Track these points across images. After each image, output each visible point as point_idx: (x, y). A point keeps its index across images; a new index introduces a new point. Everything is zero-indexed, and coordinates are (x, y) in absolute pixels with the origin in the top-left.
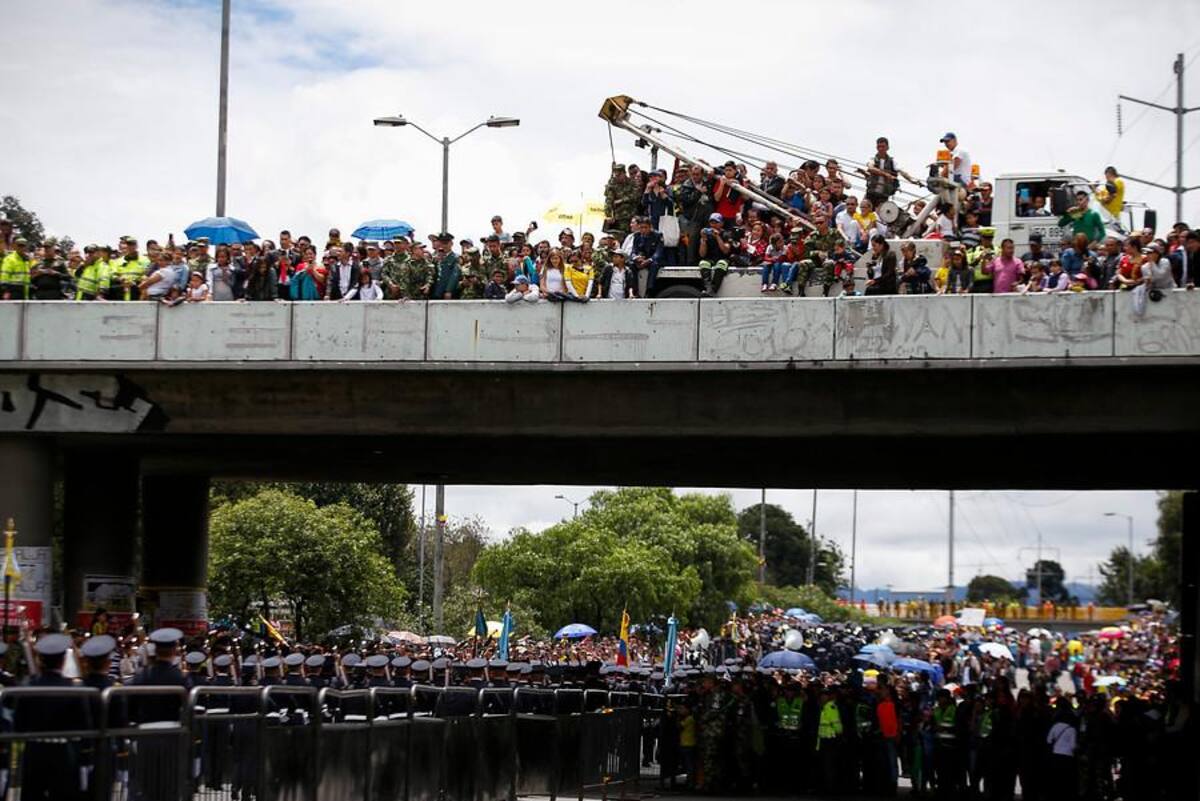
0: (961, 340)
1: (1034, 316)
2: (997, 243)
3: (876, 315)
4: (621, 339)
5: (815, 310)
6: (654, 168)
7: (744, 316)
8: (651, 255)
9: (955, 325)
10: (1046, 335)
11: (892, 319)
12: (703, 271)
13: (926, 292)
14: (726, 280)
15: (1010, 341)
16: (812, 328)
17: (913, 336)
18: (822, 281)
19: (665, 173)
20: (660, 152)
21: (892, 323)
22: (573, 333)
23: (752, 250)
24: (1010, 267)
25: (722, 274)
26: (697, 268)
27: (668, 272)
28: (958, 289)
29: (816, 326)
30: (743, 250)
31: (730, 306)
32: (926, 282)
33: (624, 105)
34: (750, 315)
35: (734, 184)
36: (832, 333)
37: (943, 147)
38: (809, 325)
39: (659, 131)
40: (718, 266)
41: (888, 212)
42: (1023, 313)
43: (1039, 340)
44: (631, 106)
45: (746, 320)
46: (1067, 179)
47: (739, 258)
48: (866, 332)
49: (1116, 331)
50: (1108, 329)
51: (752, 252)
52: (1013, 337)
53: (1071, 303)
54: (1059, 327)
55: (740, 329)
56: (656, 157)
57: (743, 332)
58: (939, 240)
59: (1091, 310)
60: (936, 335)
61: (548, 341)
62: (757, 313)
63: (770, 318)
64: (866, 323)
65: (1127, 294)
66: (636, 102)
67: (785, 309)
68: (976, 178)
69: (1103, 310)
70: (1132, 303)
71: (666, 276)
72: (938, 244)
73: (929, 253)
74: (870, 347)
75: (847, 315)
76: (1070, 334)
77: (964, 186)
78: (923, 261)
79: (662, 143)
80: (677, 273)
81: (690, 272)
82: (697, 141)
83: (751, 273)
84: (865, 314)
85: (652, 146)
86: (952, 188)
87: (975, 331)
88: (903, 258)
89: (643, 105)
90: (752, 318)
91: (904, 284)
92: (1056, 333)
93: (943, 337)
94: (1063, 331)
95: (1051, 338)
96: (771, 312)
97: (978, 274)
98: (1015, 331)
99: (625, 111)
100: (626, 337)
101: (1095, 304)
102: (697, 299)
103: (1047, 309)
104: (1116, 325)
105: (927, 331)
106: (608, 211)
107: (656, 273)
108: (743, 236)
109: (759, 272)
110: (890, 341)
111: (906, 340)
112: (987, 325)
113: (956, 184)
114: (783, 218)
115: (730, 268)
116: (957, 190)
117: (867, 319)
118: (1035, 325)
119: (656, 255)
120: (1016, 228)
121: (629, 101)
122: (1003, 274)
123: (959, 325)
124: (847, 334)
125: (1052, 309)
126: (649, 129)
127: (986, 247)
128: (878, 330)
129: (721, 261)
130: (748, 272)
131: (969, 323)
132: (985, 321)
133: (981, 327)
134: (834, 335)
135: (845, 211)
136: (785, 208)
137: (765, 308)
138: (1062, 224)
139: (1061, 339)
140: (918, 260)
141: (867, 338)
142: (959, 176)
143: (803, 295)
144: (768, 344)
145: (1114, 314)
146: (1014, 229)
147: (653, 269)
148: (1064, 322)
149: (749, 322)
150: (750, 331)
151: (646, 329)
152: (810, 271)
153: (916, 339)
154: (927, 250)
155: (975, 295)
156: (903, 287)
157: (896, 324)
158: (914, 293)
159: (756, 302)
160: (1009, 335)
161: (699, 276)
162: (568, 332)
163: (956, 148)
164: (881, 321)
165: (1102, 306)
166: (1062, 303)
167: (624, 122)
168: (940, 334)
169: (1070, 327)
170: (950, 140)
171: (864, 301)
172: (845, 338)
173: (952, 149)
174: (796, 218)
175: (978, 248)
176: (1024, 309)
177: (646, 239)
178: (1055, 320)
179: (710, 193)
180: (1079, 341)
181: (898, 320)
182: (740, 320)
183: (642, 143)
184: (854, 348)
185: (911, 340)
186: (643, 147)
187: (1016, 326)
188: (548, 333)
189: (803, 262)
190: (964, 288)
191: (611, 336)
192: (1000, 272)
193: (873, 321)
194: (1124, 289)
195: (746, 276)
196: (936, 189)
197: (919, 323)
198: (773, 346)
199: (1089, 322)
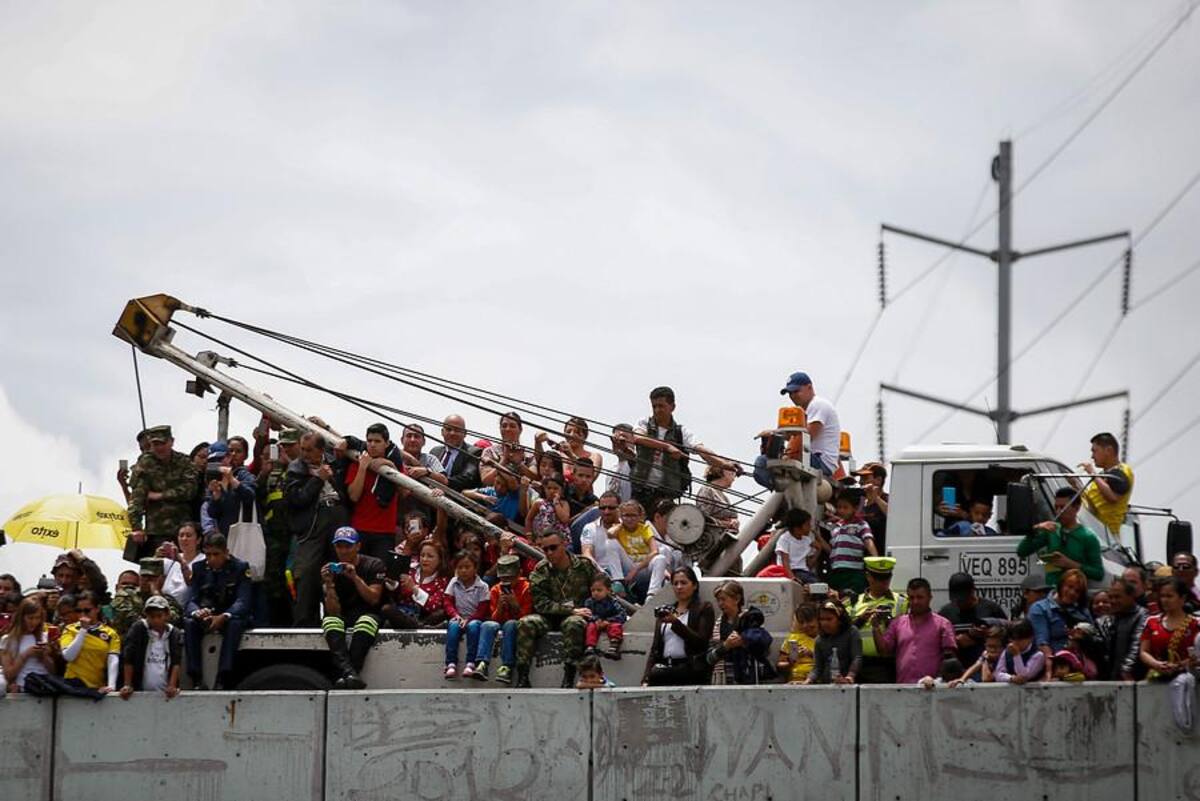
0: (837, 774)
1: (981, 728)
2: (898, 587)
3: (671, 724)
4: (172, 769)
5: (553, 714)
6: (223, 433)
7: (415, 725)
8: (226, 607)
9: (824, 744)
10: (1003, 766)
11: (703, 731)
12: (331, 636)
13: (763, 680)
14: (373, 653)
15: (933, 777)
16: (546, 750)
17: (744, 762)
18: (563, 657)
19: (245, 444)
20: (234, 403)
21: (703, 740)
22: (75, 758)
23: (422, 597)
24: (928, 633)
25: (367, 642)
26: (321, 631)
27: (263, 638)
28: (835, 674)
29: (554, 745)
30: (404, 596)
31: (388, 706)
32: (762, 659)
33: (162, 312)
34: (428, 723)
35: (386, 469)
36: (585, 759)
37: (788, 402)
38: (542, 742)
39: (232, 363)
40: (357, 628)
41: (685, 523)
42: (958, 725)
43: (989, 776)
44: (178, 315)
45: (422, 731)
46: (1032, 465)
47: (398, 612)
48: (653, 755)
49: (1141, 760)
50: (1124, 756)
51: (422, 602)
52: (940, 767)
53: (1051, 703)
54: (1026, 749)
55: (406, 750)
56: (227, 413)
57: (412, 756)
58: (784, 580)
59: (1091, 719)
60: (790, 765)
61: (24, 775)
62: (440, 719)
63: (466, 729)
64: (651, 738)
65: (1161, 689)
66: (186, 308)
67: (494, 711)
68: (847, 459)
69: (1114, 720)
70: (1173, 706)
71: (257, 646)
72: (783, 587)
73: (768, 604)
74: (660, 785)
75: (616, 724)
76: (1052, 765)
77: (827, 474)
78: (756, 618)
79: (239, 388)
80: (278, 640)
81: (304, 638)
82: (308, 384)
83: (424, 641)
84: (651, 722)
85: (218, 392)
86: (806, 479)
87: (864, 757)
88: (721, 615)
89: (201, 313)
90: (430, 729)
91: (721, 664)
92: (1024, 762)
93: (802, 766)
94: (1036, 758)
95: (1013, 771)
96: (466, 717)
97: (868, 644)
98: (941, 756)
99: (166, 325)
100: (180, 766)
101: (1099, 707)
102: (321, 692)
103: (1005, 716)
104: (1141, 748)
105: (770, 756)
106: (134, 518)
107: (238, 640)
108: (407, 569)
109: (439, 639)
110: (699, 774)
111: (731, 773)
112: (887, 745)
113: (813, 472)
114: (482, 534)
115: (381, 631)
116: (815, 483)
117: (654, 731)
118: (981, 745)
119: (237, 605)
120: (933, 557)
121: (173, 305)
122: (912, 648)
123: (832, 746)
124: (617, 760)
125: (1014, 714)
126: (213, 359)
127: (878, 595)
128: (676, 752)
129: (364, 618)
130: (417, 638)
131: (854, 742)
132: (883, 736)
133: (875, 748)
134: (591, 763)
135: (598, 521)
136: (482, 515)
137: (455, 710)
138: (1024, 552)
139: (1032, 775)
140: (746, 616)
141: (655, 769)
142: (818, 454)
143: (527, 685)
144: (463, 778)
145: (1136, 728)
146: (930, 559)
147: (232, 632)
148: (1037, 740)
149: (422, 737)
150: (423, 755)
151: (219, 751)
152: (537, 635)
153: (749, 772)
154: (763, 598)
155: (862, 686)
156: (719, 669)
157: (710, 741)
158: (741, 682)
159: (437, 698)
160: (930, 765)
161: (323, 646)
162: (66, 759)
163: (812, 404)
164: (682, 734)
165: (1113, 712)
166: (1034, 704)
167: (166, 347)
168: (796, 762)
169: (1051, 751)
170: (799, 387)
171: (649, 697)
172: (612, 768)
173: (805, 406)
174: (507, 535)
175: (861, 597)
176: (959, 715)
177: (215, 575)
178: (1019, 738)
179: (341, 484)
180: (1066, 779)
181: (713, 732)
182: (405, 732)
183: (199, 387)
184: (630, 787)
185: (739, 772)
186: (200, 395)
187: (945, 748)
188: (26, 758)
189: (525, 619)
190: (844, 673)
191: (150, 765)
192: (907, 642)
193: (665, 736)
194: (1154, 680)
195: (413, 646)
196: (779, 481)
197: (755, 740)
198: (471, 783)
199: (1088, 742)
